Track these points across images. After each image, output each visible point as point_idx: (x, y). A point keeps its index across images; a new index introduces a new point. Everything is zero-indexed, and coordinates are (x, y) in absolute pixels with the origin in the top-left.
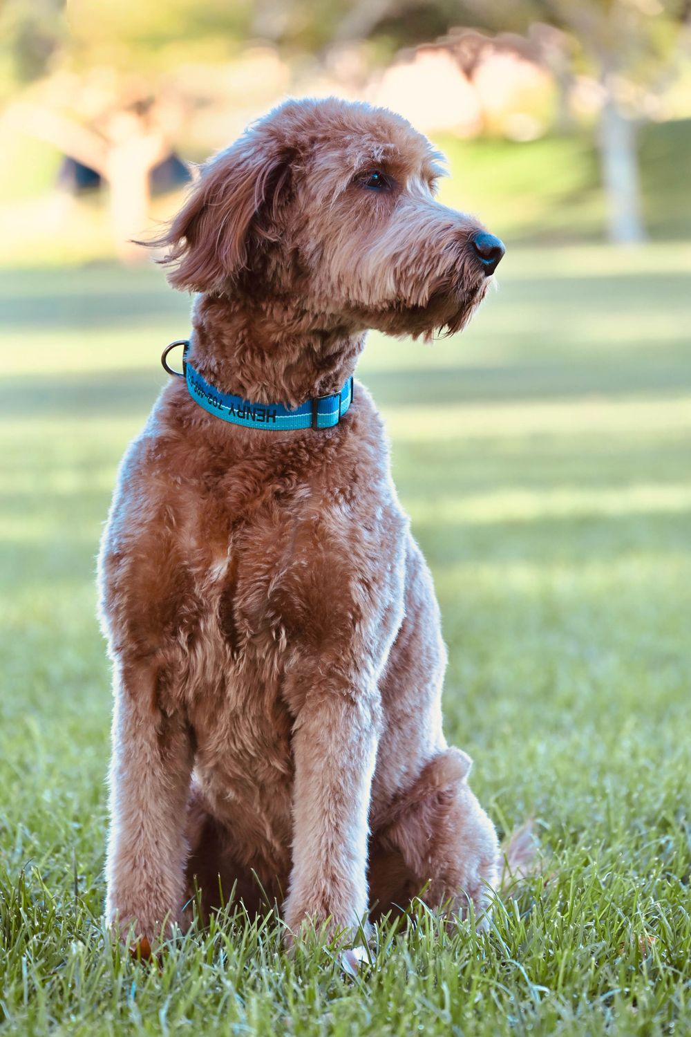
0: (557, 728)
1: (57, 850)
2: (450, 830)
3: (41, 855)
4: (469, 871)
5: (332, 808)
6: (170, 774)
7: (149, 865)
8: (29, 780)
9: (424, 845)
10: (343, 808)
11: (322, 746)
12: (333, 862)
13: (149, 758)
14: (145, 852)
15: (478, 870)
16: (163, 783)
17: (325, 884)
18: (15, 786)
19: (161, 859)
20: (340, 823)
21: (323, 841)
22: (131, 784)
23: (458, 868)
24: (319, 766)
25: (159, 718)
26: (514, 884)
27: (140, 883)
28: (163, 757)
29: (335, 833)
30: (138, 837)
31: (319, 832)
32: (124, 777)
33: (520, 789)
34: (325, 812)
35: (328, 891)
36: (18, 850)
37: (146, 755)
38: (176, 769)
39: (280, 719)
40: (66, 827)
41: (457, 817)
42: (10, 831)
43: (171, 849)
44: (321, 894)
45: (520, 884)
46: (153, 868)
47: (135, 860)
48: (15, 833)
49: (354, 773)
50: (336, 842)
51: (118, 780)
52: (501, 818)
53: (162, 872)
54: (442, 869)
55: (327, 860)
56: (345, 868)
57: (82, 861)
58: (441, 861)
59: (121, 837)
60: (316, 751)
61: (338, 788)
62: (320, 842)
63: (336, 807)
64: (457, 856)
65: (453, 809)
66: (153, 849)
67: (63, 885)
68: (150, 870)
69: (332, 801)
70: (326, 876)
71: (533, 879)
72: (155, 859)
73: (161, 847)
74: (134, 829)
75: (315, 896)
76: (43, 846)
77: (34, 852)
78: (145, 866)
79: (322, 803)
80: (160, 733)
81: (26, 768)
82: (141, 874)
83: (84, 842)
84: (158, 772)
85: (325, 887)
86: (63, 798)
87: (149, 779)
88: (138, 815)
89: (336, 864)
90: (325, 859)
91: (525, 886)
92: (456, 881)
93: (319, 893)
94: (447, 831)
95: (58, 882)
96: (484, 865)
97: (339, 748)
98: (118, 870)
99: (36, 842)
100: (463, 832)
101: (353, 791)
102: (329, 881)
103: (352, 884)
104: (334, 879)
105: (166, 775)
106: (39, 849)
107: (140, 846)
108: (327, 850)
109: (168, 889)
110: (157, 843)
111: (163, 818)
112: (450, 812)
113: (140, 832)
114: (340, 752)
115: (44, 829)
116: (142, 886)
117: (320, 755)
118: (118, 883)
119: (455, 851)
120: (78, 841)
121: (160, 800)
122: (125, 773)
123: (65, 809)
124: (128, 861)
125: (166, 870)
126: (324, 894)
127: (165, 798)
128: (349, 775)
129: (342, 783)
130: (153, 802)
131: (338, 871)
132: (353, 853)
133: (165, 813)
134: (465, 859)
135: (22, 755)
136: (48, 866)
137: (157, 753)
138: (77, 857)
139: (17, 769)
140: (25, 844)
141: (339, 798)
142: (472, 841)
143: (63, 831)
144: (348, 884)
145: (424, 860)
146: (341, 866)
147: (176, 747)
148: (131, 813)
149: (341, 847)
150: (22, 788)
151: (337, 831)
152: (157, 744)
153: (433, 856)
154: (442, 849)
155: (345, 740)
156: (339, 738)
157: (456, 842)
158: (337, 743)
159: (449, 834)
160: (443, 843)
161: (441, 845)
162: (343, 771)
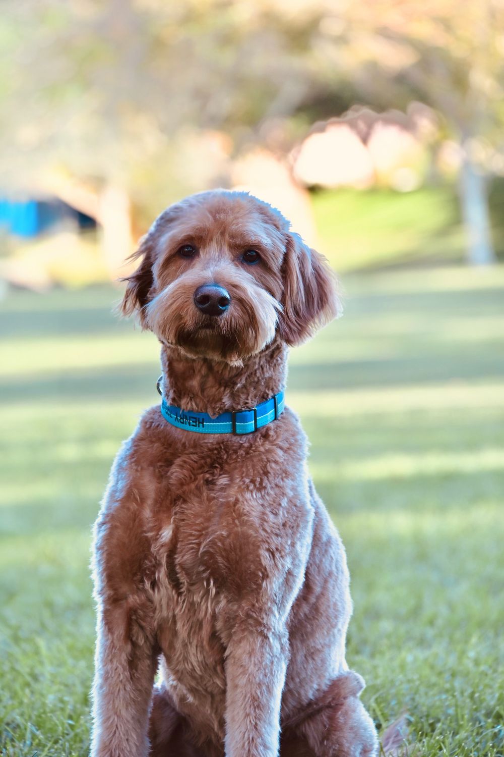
0: (422, 642)
1: (56, 742)
2: (341, 721)
3: (45, 746)
4: (354, 752)
5: (252, 712)
6: (137, 689)
7: (122, 754)
8: (37, 687)
9: (323, 733)
10: (260, 712)
11: (245, 668)
12: (254, 751)
13: (122, 677)
14: (119, 746)
15: (360, 753)
16: (132, 696)
18: (27, 691)
19: (130, 751)
20: (258, 722)
21: (246, 736)
22: (109, 696)
23: (346, 750)
24: (242, 681)
25: (129, 647)
28: (132, 677)
30: (114, 735)
31: (243, 730)
32: (103, 691)
33: (393, 691)
34: (247, 715)
36: (28, 742)
37: (120, 675)
38: (142, 686)
39: (215, 648)
40: (63, 724)
41: (346, 714)
42: (22, 727)
43: (137, 744)
47: (112, 752)
48: (26, 729)
49: (268, 687)
50: (255, 737)
51: (99, 693)
52: (379, 713)
54: (334, 750)
55: (249, 750)
56: (261, 754)
57: (74, 750)
58: (333, 744)
59: (101, 736)
60: (241, 670)
61: (256, 698)
62: (244, 737)
63: (255, 711)
64: (345, 741)
66: (125, 744)
69: (252, 707)
72: (126, 751)
73: (130, 743)
74: (110, 729)
76: (47, 739)
77: (39, 744)
79: (245, 709)
80: (130, 659)
81: (35, 677)
83: (76, 735)
84: (128, 688)
86: (61, 701)
87: (122, 692)
88: (114, 719)
89: (255, 752)
90: (247, 749)
94: (338, 722)
96: (365, 752)
97: (257, 669)
99: (41, 737)
100: (350, 723)
101: (267, 700)
105: (134, 690)
106: (43, 741)
107: (115, 742)
108: (249, 743)
110: (127, 740)
111: (132, 722)
112: (342, 710)
113: (115, 732)
114: (257, 671)
115: (47, 727)
117: (244, 673)
119: (344, 737)
120: (72, 734)
121: (130, 708)
122: (104, 688)
123: (62, 711)
124: (107, 753)
127: (133, 707)
128: (264, 688)
129: (259, 694)
130: (125, 709)
132: (268, 745)
133: (133, 718)
134: (351, 743)
135: (32, 668)
137: (127, 674)
138: (71, 746)
139: (28, 679)
140: (33, 738)
141: (258, 705)
142: (357, 731)
143: (61, 728)
145: (322, 742)
146: (259, 753)
147: (142, 670)
148: (109, 718)
149: (259, 740)
150: (32, 693)
151: (256, 729)
152: (127, 667)
153: (328, 740)
154: (334, 735)
155: (261, 663)
156: (257, 662)
157: (344, 730)
158: (255, 664)
159: (339, 724)
160: (335, 731)
161: (333, 732)
162: (259, 685)
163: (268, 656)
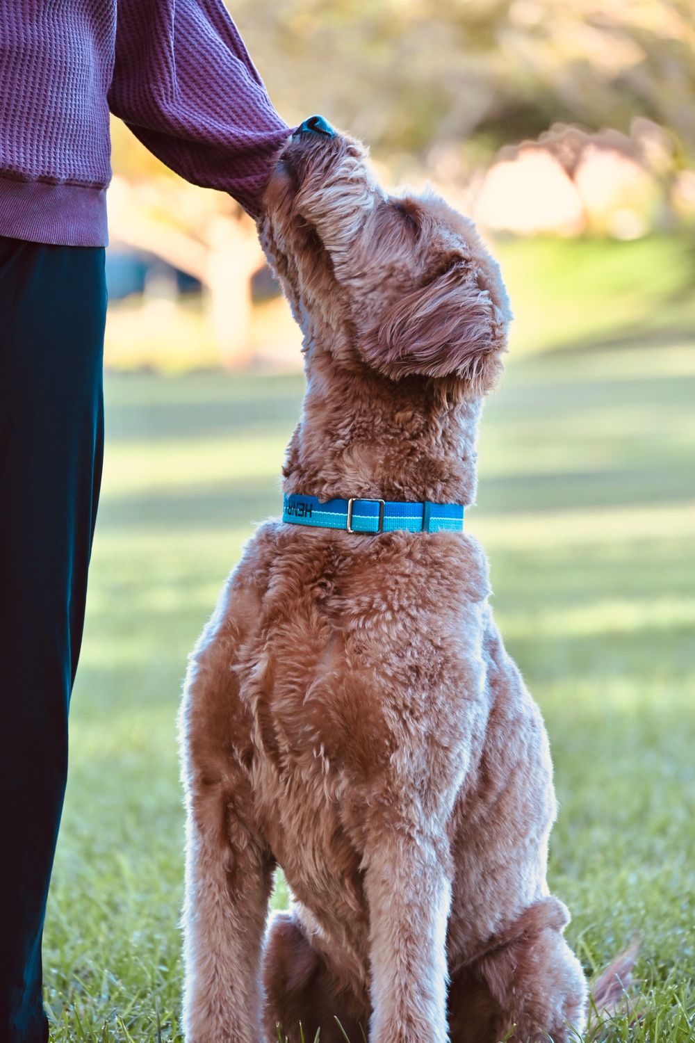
0: (650, 858)
1: (143, 996)
2: (536, 960)
3: (127, 1001)
4: (555, 1006)
5: (402, 947)
6: (241, 916)
7: (224, 1009)
8: (117, 920)
9: (509, 976)
10: (414, 946)
11: (388, 884)
12: (408, 1003)
13: (217, 898)
14: (220, 997)
15: (563, 1008)
16: (235, 925)
17: (400, 1025)
18: (104, 926)
19: (236, 1004)
20: (412, 962)
21: (397, 981)
22: (205, 926)
23: (542, 1001)
24: (386, 904)
25: (226, 854)
26: (601, 1025)
27: (217, 1029)
28: (233, 898)
29: (407, 972)
30: (212, 982)
31: (392, 973)
32: (195, 919)
33: (608, 924)
34: (397, 952)
35: (405, 1032)
36: (104, 996)
37: (215, 894)
38: (249, 911)
40: (152, 971)
41: (542, 950)
42: (97, 975)
43: (246, 993)
44: (398, 1036)
45: (607, 1025)
46: (229, 1013)
47: (210, 1005)
48: (101, 978)
49: (421, 909)
50: (409, 982)
51: (189, 922)
52: (589, 954)
53: (238, 1017)
54: (526, 1001)
55: (402, 1002)
56: (419, 1007)
57: (168, 1006)
58: (525, 992)
59: (196, 983)
60: (382, 889)
61: (407, 927)
62: (394, 983)
63: (406, 946)
64: (541, 988)
65: (539, 942)
66: (228, 993)
67: (149, 1031)
68: (226, 1015)
69: (402, 940)
70: (402, 1017)
71: (619, 1019)
72: (230, 1003)
73: (236, 992)
74: (210, 974)
75: (392, 1038)
76: (130, 991)
77: (119, 999)
78: (221, 1011)
79: (393, 943)
80: (229, 870)
81: (115, 908)
82: (217, 1019)
83: (171, 986)
84: (229, 912)
85: (401, 1028)
86: (151, 939)
87: (220, 919)
88: (212, 959)
89: (410, 1004)
90: (399, 999)
91: (611, 1026)
92: (542, 1015)
93: (396, 1034)
94: (532, 962)
95: (143, 1029)
96: (570, 1005)
97: (404, 884)
98: (194, 1017)
99: (122, 988)
100: (547, 963)
101: (422, 928)
102: (405, 1022)
103: (428, 1023)
104: (409, 1020)
105: (237, 917)
106: (125, 995)
107: (215, 991)
108: (401, 990)
109: (244, 1034)
110: (232, 987)
111: (236, 961)
112: (535, 945)
113: (214, 976)
114: (405, 888)
115: (132, 973)
116: (219, 1032)
117: (387, 892)
118: (194, 1031)
119: (539, 983)
120: (165, 985)
121: (232, 943)
122: (197, 915)
123: (152, 951)
124: (204, 1006)
125: (242, 1015)
126: (401, 1035)
127: (239, 941)
128: (416, 911)
129: (409, 920)
130: (225, 944)
131: (413, 1011)
132: (428, 992)
133: (239, 956)
134: (550, 992)
135: (110, 895)
136: (134, 1013)
137: (226, 893)
138: (163, 1001)
139: (106, 909)
140: (112, 989)
141: (410, 937)
142: (558, 975)
143: (149, 977)
144: (424, 1025)
145: (509, 991)
146: (415, 1005)
147: (248, 889)
148: (205, 958)
149: (414, 987)
150: (111, 929)
151: (410, 971)
152: (225, 884)
153: (517, 986)
154: (526, 979)
155: (408, 875)
156: (403, 873)
157: (540, 973)
158: (401, 877)
159: (533, 965)
160: (527, 973)
161: (525, 975)
162: (409, 906)
163: (417, 864)
